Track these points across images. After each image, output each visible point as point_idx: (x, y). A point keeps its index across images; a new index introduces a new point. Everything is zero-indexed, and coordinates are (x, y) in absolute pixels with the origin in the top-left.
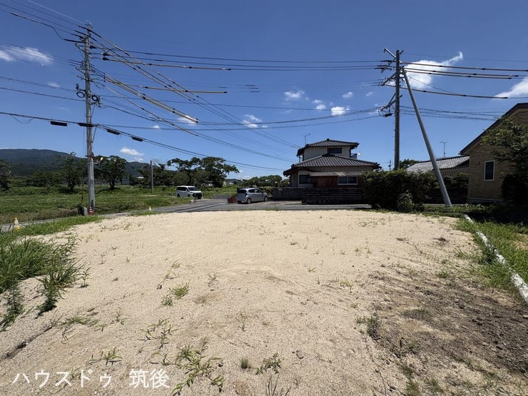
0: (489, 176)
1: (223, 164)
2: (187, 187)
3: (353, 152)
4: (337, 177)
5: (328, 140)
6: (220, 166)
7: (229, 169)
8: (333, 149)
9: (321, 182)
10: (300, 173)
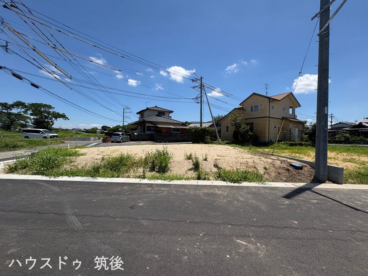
0: (227, 131)
1: (51, 110)
2: (41, 130)
3: (170, 115)
4: (171, 128)
5: (156, 107)
6: (49, 113)
7: (57, 116)
8: (161, 113)
9: (164, 131)
10: (147, 125)
